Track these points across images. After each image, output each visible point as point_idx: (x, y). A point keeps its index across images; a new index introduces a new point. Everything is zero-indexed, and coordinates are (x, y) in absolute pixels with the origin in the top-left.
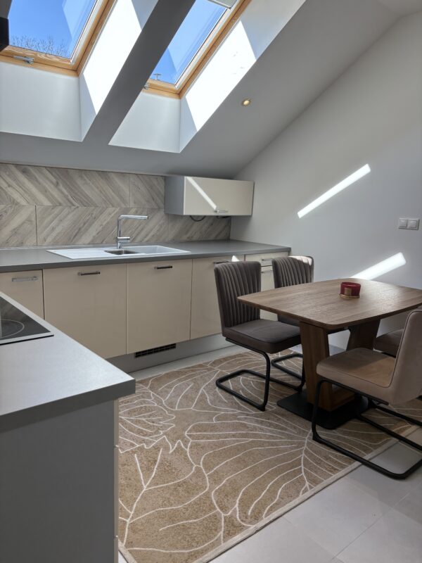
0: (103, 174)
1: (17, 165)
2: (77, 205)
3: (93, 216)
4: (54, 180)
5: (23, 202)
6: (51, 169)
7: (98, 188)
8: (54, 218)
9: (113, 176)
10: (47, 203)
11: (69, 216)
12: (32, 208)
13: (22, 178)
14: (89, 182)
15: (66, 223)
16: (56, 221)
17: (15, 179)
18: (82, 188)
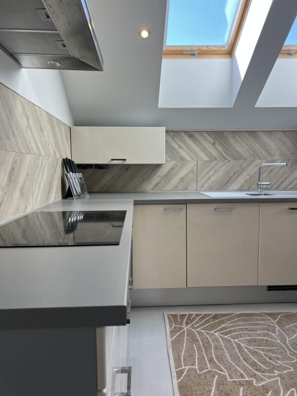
0: (253, 133)
1: (186, 132)
2: (229, 159)
3: (243, 167)
4: (212, 141)
5: (189, 159)
6: (210, 133)
7: (247, 145)
8: (211, 170)
9: (261, 134)
10: (206, 158)
11: (222, 168)
12: (195, 163)
13: (188, 140)
14: (240, 140)
15: (220, 174)
16: (212, 172)
17: (184, 142)
18: (234, 145)
